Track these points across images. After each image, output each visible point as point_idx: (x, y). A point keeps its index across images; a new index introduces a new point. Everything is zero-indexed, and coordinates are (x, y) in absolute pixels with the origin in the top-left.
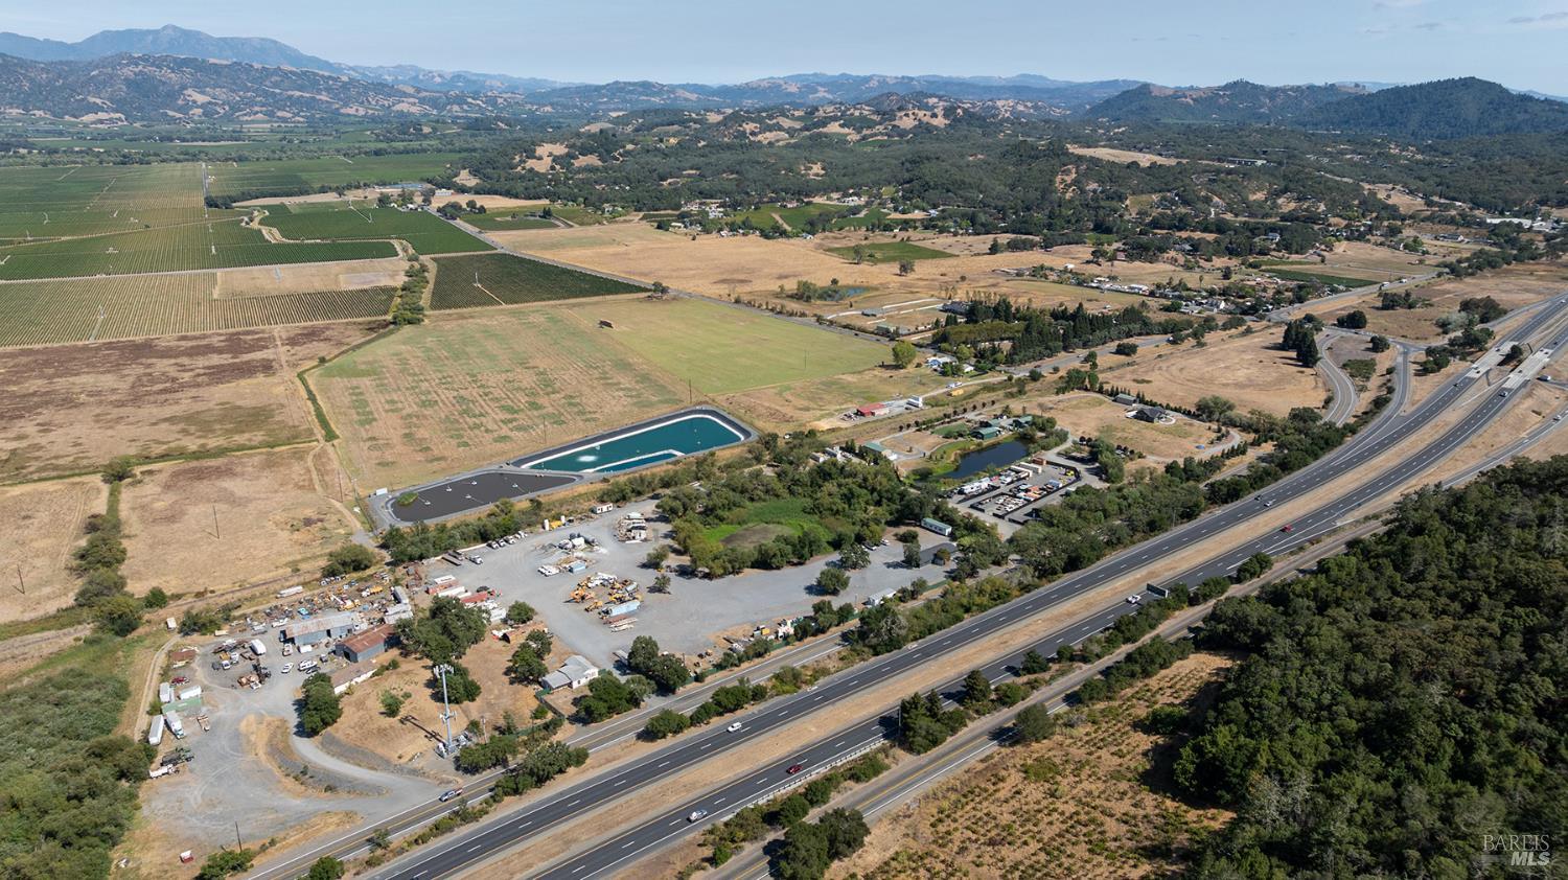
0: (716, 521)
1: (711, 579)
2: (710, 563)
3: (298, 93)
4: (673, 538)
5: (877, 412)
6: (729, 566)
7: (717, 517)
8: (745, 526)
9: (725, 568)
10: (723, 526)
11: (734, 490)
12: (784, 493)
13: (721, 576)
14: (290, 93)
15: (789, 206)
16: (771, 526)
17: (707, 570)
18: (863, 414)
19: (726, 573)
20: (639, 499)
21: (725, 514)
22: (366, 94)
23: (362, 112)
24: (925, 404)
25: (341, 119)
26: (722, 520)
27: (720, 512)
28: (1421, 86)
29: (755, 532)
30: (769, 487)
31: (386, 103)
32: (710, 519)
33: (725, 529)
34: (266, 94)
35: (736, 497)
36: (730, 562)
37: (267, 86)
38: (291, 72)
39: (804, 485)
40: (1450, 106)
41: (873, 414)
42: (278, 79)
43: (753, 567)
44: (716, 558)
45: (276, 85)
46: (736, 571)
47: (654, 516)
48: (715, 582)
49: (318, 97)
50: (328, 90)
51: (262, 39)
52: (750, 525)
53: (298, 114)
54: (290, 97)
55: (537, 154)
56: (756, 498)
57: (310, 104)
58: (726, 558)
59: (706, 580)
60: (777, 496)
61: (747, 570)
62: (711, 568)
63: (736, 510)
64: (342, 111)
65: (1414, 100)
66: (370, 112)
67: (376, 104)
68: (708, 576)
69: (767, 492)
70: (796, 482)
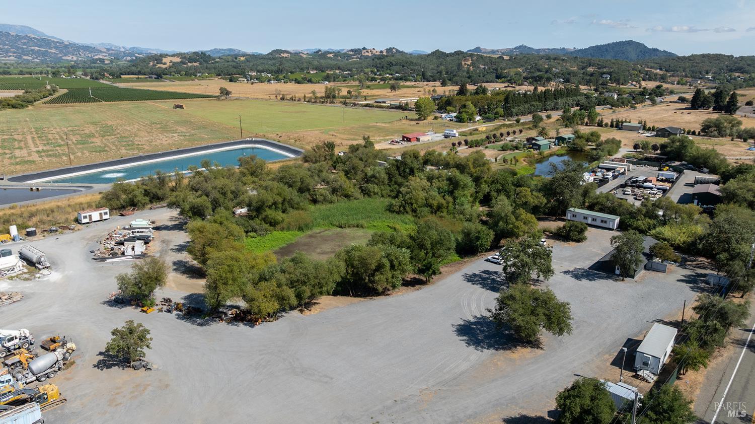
0: (267, 226)
1: (252, 323)
2: (249, 288)
3: (37, 48)
4: (190, 252)
5: (422, 138)
6: (290, 293)
7: (265, 220)
8: (309, 232)
9: (281, 299)
10: (277, 234)
11: (290, 186)
12: (357, 193)
13: (273, 316)
14: (33, 48)
15: (312, 72)
16: (347, 231)
17: (243, 304)
18: (409, 140)
19: (284, 307)
20: (155, 205)
21: (279, 216)
22: (79, 51)
23: (75, 58)
24: (460, 135)
25: (62, 61)
26: (273, 224)
27: (271, 213)
28: (609, 44)
29: (325, 240)
30: (335, 185)
31: (90, 55)
32: (256, 223)
33: (279, 238)
34: (17, 48)
35: (292, 194)
36: (292, 284)
37: (19, 44)
38: (34, 38)
39: (379, 182)
40: (624, 53)
41: (418, 140)
42: (26, 41)
43: (335, 293)
44: (263, 278)
45: (24, 44)
46: (304, 304)
47: (170, 224)
48: (260, 329)
49: (49, 51)
50: (56, 48)
51: (22, 26)
52: (316, 230)
53: (37, 58)
54: (32, 50)
55: (163, 61)
56: (320, 198)
57: (45, 54)
58: (283, 278)
59: (242, 328)
60: (347, 196)
61: (325, 301)
62: (250, 300)
63: (293, 213)
64: (63, 58)
65: (607, 50)
66: (80, 59)
67: (83, 56)
68: (246, 317)
69: (334, 191)
70: (368, 179)
